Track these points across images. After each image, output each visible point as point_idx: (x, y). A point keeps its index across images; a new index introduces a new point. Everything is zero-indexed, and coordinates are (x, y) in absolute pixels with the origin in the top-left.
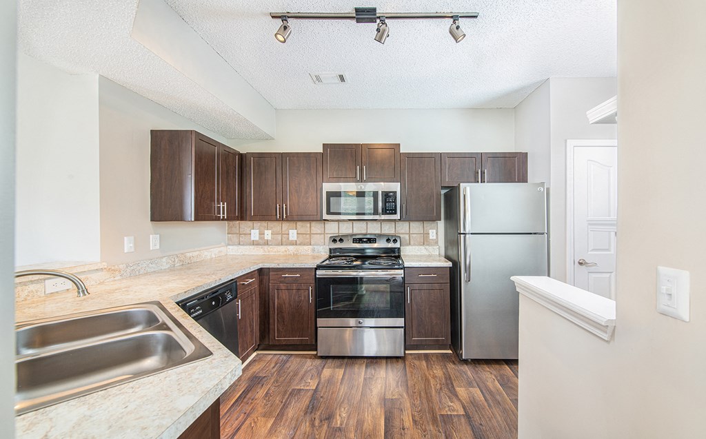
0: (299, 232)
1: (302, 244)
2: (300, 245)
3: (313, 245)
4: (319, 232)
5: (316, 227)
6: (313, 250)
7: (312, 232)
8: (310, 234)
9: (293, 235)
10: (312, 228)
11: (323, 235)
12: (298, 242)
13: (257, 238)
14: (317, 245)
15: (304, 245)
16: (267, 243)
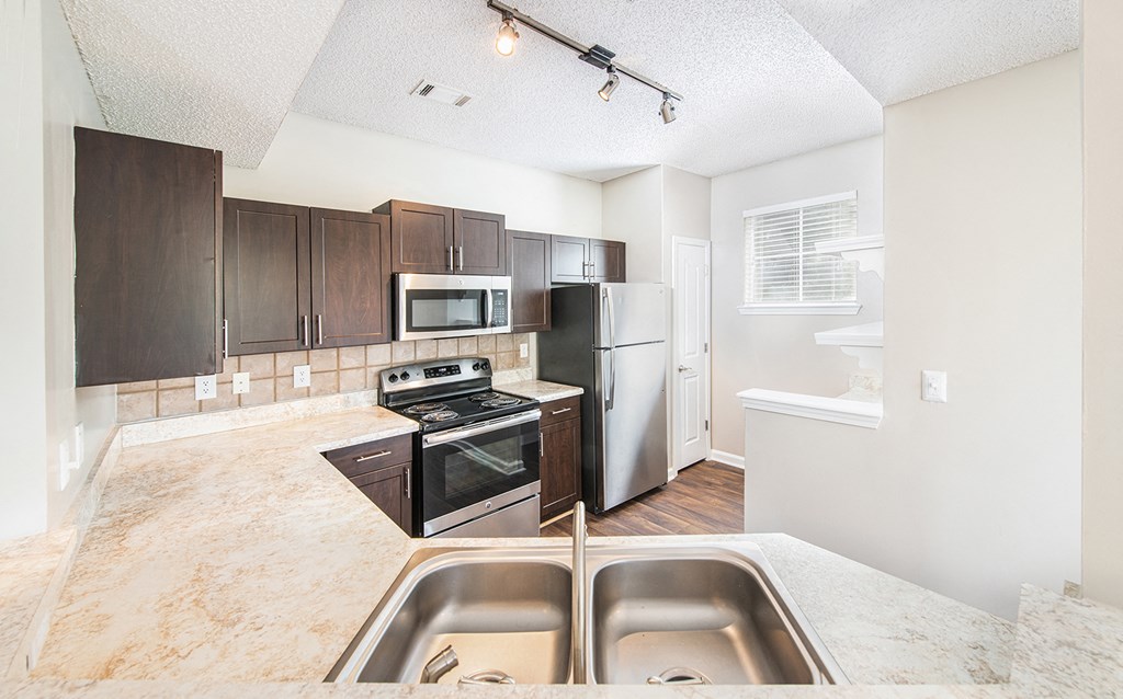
0: (315, 369)
1: (321, 393)
2: (317, 394)
3: (345, 392)
4: (355, 364)
5: (350, 357)
6: (347, 402)
7: (342, 366)
8: (338, 370)
9: (303, 375)
10: (343, 358)
11: (362, 371)
12: (312, 390)
13: (212, 395)
14: (352, 391)
15: (326, 394)
16: (239, 402)
